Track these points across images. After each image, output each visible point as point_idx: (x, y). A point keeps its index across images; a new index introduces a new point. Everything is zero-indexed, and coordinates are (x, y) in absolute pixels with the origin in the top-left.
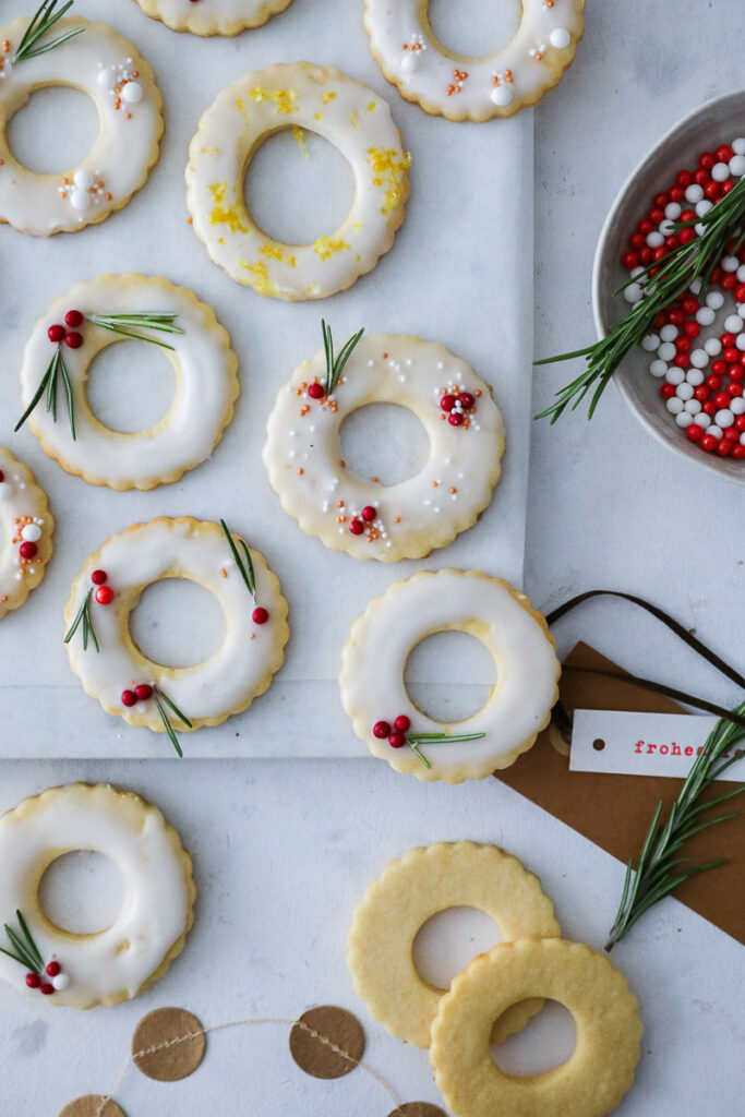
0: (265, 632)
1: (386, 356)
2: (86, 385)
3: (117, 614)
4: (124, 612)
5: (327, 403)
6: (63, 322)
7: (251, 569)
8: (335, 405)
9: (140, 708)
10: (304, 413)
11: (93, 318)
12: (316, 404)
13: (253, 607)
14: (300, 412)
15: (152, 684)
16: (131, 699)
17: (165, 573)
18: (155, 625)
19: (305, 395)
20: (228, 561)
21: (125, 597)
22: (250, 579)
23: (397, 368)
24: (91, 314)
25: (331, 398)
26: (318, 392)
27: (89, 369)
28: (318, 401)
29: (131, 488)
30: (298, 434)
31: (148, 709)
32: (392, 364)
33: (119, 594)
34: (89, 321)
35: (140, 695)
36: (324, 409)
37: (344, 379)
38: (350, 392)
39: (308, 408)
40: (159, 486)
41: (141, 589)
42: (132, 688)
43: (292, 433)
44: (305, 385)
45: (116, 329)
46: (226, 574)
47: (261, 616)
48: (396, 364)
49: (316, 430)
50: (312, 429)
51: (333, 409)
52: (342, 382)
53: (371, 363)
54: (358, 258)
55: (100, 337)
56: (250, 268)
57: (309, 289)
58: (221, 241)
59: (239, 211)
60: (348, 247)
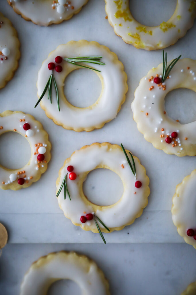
0: (140, 191)
1: (189, 68)
2: (64, 88)
3: (78, 184)
4: (81, 183)
5: (161, 86)
6: (54, 61)
7: (134, 165)
8: (165, 87)
9: (88, 223)
10: (151, 89)
11: (67, 59)
12: (157, 86)
13: (135, 181)
14: (149, 89)
15: (93, 213)
16: (84, 220)
17: (98, 166)
19: (152, 82)
20: (125, 162)
21: (81, 177)
22: (134, 169)
23: (193, 74)
24: (65, 57)
25: (163, 84)
26: (158, 81)
27: (66, 81)
28: (158, 85)
29: (83, 131)
30: (148, 98)
31: (92, 224)
32: (191, 72)
33: (78, 176)
34: (65, 61)
35: (88, 218)
36: (160, 89)
37: (170, 77)
38: (172, 82)
39: (153, 87)
40: (94, 129)
41: (88, 173)
42: (85, 215)
43: (145, 98)
44: (153, 77)
45: (76, 63)
46: (123, 167)
47: (139, 185)
48: (193, 72)
49: (156, 97)
50: (154, 96)
51: (164, 89)
52: (169, 78)
53: (182, 71)
54: (179, 31)
55: (70, 67)
56: (133, 36)
57: (158, 45)
58: (120, 25)
59: (128, 12)
60: (175, 26)
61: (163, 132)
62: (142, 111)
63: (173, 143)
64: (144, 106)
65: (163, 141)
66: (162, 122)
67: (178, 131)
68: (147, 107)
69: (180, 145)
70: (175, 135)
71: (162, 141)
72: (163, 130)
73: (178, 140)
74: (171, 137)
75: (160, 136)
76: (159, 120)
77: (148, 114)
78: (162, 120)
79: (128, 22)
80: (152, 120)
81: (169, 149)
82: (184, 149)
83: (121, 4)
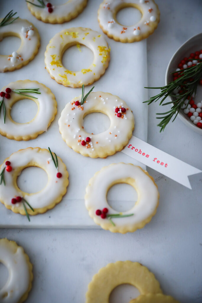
0: (60, 181)
1: (100, 96)
2: (11, 111)
3: (12, 175)
4: (15, 175)
5: (80, 107)
6: (5, 92)
7: (57, 161)
8: (83, 108)
9: (17, 205)
10: (73, 109)
11: (14, 91)
12: (77, 107)
13: (57, 172)
14: (71, 109)
15: (22, 197)
16: (14, 201)
17: (29, 163)
18: (25, 181)
19: (74, 105)
20: (50, 159)
21: (16, 170)
22: (56, 163)
23: (103, 100)
24: (13, 90)
25: (82, 106)
26: (78, 104)
27: (13, 105)
28: (77, 106)
29: (21, 140)
30: (70, 115)
31: (20, 206)
32: (102, 99)
33: (14, 170)
34: (13, 92)
35: (17, 200)
36: (79, 109)
37: (87, 101)
38: (88, 106)
39: (74, 108)
41: (21, 169)
42: (15, 198)
43: (68, 115)
44: (74, 102)
45: (21, 93)
46: (49, 163)
47: (59, 175)
48: (103, 99)
49: (76, 114)
50: (74, 114)
51: (82, 109)
52: (86, 102)
53: (95, 98)
54: (94, 74)
55: (16, 96)
56: (62, 76)
57: (79, 82)
58: (54, 69)
59: (60, 62)
60: (91, 71)
61: (80, 138)
62: (65, 124)
63: (87, 145)
64: (67, 120)
65: (80, 145)
66: (79, 132)
67: (91, 137)
68: (69, 121)
69: (92, 147)
70: (89, 140)
71: (78, 144)
72: (80, 136)
73: (91, 143)
74: (85, 141)
75: (78, 141)
76: (77, 130)
77: (69, 126)
78: (79, 129)
79: (59, 67)
80: (72, 130)
81: (84, 150)
82: (94, 150)
83: (55, 57)
